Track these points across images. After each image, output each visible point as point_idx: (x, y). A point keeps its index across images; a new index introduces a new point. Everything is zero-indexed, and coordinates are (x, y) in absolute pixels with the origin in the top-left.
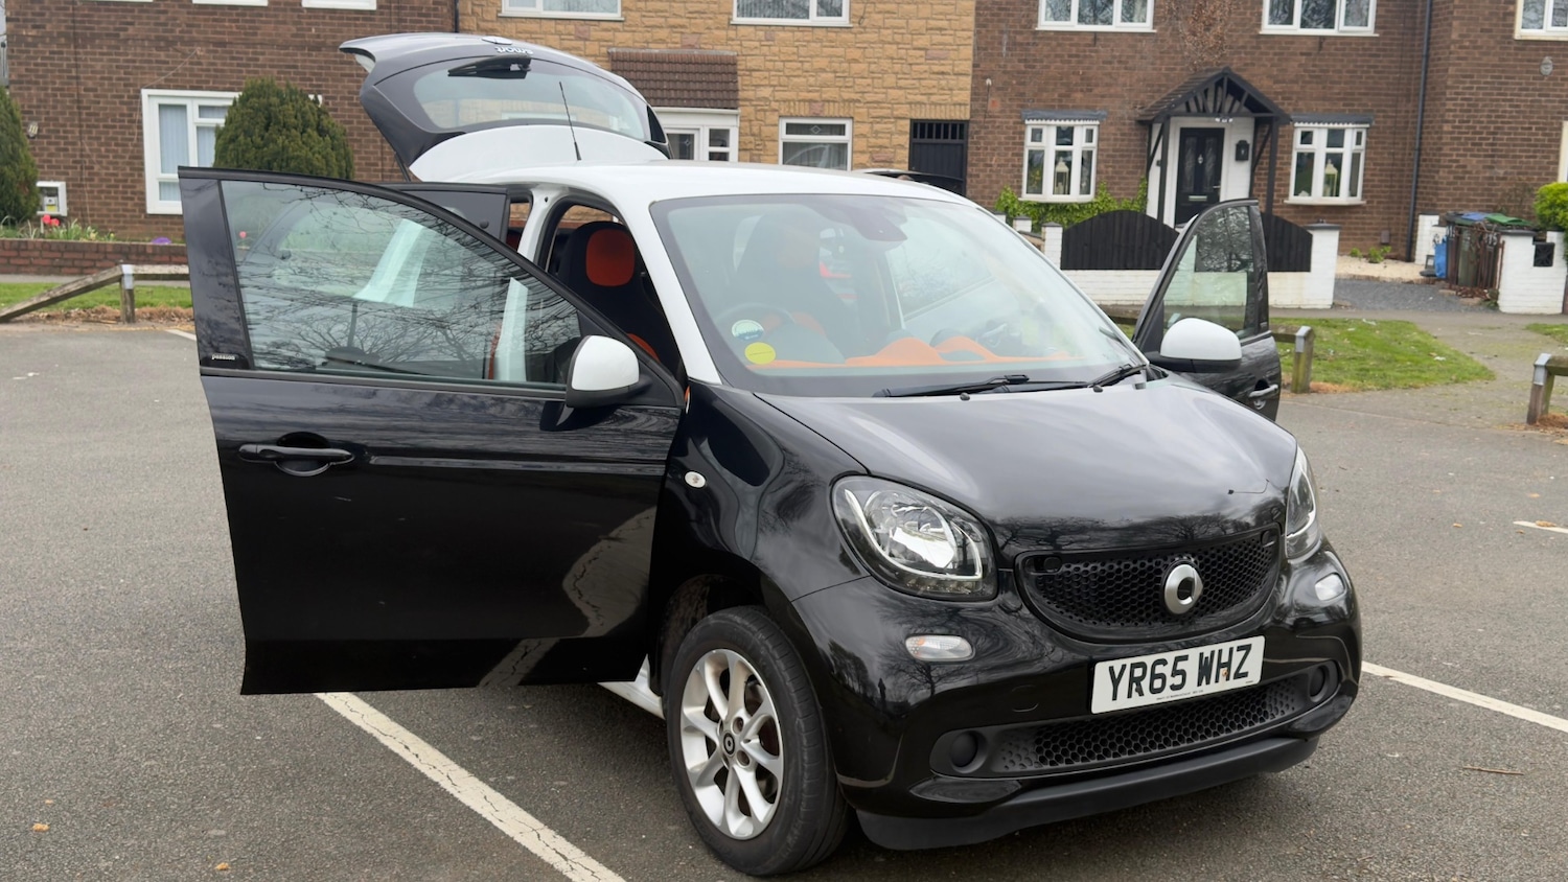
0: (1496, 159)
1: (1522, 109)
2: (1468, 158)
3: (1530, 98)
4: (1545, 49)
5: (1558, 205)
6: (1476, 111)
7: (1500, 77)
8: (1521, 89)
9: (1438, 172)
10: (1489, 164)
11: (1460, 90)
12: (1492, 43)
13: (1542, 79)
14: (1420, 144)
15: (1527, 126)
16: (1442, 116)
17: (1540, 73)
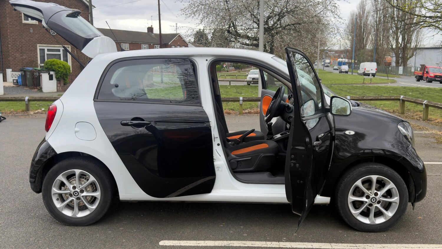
0: (23, 54)
1: (27, 41)
2: (16, 54)
3: (29, 38)
4: (30, 26)
5: (53, 65)
6: (16, 41)
7: (21, 33)
8: (26, 36)
9: (9, 57)
10: (21, 55)
11: (11, 36)
12: (17, 24)
13: (31, 33)
14: (2, 50)
15: (29, 45)
16: (8, 43)
17: (30, 32)
